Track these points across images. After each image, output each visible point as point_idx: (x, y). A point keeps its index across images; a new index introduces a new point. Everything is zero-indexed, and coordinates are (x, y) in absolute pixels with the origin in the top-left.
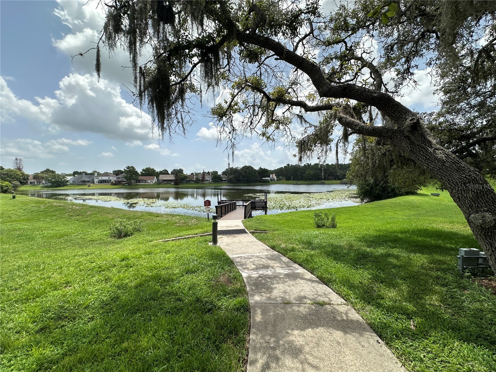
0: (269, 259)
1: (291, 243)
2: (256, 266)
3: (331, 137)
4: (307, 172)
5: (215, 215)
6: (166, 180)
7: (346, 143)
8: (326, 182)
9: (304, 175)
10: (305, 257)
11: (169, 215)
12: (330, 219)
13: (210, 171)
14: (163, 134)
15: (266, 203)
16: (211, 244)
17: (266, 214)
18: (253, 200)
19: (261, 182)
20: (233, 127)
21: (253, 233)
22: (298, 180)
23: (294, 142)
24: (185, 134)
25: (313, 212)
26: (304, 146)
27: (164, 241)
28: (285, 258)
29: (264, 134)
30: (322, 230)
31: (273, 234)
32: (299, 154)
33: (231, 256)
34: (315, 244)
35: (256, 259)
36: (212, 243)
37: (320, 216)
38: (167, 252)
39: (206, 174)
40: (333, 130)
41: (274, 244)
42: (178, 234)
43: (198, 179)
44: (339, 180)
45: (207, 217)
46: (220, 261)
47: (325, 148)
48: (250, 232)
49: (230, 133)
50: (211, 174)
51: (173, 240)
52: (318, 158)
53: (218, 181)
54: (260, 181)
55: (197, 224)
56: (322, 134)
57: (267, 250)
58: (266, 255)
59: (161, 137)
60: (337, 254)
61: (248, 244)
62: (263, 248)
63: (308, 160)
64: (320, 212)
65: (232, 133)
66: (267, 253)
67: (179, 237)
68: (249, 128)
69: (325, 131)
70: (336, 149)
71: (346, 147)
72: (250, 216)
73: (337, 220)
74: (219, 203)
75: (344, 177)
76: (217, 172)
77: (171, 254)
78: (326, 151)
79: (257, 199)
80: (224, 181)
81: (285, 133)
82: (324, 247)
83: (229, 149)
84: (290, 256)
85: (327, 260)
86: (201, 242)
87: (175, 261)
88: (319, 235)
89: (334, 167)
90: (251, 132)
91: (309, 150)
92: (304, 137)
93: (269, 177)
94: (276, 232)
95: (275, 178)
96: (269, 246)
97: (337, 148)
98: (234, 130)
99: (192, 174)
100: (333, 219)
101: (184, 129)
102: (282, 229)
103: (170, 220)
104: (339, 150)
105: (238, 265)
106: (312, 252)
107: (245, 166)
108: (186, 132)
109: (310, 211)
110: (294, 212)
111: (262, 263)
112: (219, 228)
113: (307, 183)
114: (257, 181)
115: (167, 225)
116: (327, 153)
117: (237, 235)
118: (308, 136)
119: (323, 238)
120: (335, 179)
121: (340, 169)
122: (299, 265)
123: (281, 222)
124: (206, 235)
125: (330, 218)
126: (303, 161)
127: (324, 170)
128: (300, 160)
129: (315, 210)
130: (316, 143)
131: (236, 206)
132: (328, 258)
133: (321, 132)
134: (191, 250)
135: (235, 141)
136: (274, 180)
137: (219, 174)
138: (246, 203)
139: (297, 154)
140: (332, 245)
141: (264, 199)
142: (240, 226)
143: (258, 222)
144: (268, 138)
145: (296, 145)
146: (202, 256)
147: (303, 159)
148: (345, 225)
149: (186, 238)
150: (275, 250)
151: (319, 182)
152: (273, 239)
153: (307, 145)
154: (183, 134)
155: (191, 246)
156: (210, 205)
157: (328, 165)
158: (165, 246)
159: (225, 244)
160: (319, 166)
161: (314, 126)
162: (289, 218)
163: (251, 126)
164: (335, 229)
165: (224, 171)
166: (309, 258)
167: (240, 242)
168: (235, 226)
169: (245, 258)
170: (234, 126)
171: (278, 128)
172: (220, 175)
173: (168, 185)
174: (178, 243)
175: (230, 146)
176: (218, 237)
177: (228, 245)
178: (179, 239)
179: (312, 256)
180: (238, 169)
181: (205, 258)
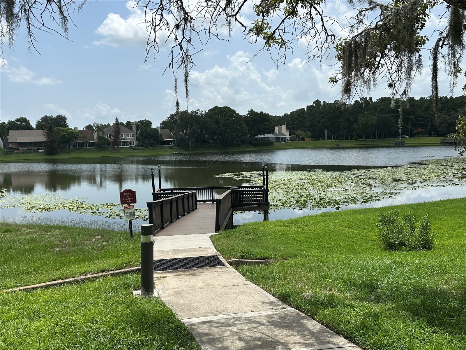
0: (275, 324)
1: (326, 288)
2: (246, 342)
3: (421, 33)
4: (362, 119)
5: (147, 224)
6: (26, 144)
7: (458, 48)
8: (408, 140)
9: (355, 126)
10: (360, 319)
11: (36, 226)
12: (418, 230)
13: (132, 121)
14: (11, 30)
15: (266, 193)
16: (137, 293)
17: (266, 218)
18: (235, 188)
19: (255, 145)
20: (185, 13)
21: (236, 265)
22: (340, 137)
23: (332, 46)
24: (66, 29)
25: (378, 213)
26: (357, 57)
27: (25, 290)
28: (314, 322)
29: (259, 30)
30: (399, 256)
31: (283, 265)
32: (344, 75)
33: (186, 320)
34: (383, 288)
35: (246, 327)
36: (140, 292)
37: (393, 221)
38: (34, 316)
39: (122, 128)
40: (425, 15)
41: (286, 289)
42: (58, 272)
43: (104, 139)
44: (438, 135)
45: (128, 230)
46: (160, 334)
47: (406, 61)
48: (231, 263)
49: (177, 26)
50: (134, 128)
51: (46, 287)
52: (390, 85)
53: (151, 145)
54: (251, 144)
55: (104, 246)
56: (400, 27)
57: (271, 303)
58: (271, 317)
59: (6, 39)
60: (436, 310)
61: (227, 290)
62: (261, 299)
63: (365, 89)
64: (394, 214)
65: (181, 27)
66: (270, 313)
67: (60, 278)
68: (223, 15)
69: (408, 19)
70: (432, 62)
71: (458, 56)
72: (230, 225)
73: (433, 231)
74: (156, 196)
75: (451, 128)
76: (148, 123)
77: (43, 321)
78: (410, 69)
79: (245, 185)
80: (167, 143)
81: (309, 24)
82: (404, 296)
83: (175, 66)
84: (326, 318)
85: (412, 325)
86: (113, 290)
87: (53, 335)
88: (394, 266)
89: (426, 105)
90: (229, 23)
91: (369, 65)
92: (355, 34)
93: (272, 131)
94: (291, 262)
95: (287, 134)
96: (274, 295)
97: (435, 59)
98: (187, 18)
99: (89, 127)
100: (425, 229)
101: (64, 18)
102: (304, 253)
103: (38, 238)
104: (441, 64)
105: (203, 343)
106: (377, 308)
107: (216, 108)
108: (69, 24)
109: (371, 210)
110: (331, 214)
111: (259, 335)
112: (157, 256)
113: (361, 144)
114: (243, 143)
115: (30, 251)
116: (413, 73)
117: (199, 270)
118: (367, 32)
119: (402, 274)
120: (430, 135)
121: (440, 111)
122: (346, 338)
123: (302, 237)
124: (126, 273)
125: (418, 225)
126: (353, 93)
127: (404, 112)
128: (347, 90)
129: (382, 209)
130: (386, 48)
131: (197, 201)
132: (414, 320)
133: (397, 22)
134: (90, 310)
135: (190, 48)
136: (284, 139)
137: (153, 126)
138: (219, 194)
139: (340, 77)
140: (423, 289)
141: (261, 183)
142: (205, 249)
143: (247, 237)
144: (270, 38)
145: (336, 53)
146: (117, 324)
147: (353, 89)
148: (452, 241)
149: (77, 282)
150: (290, 305)
151: (391, 141)
152: (284, 278)
153: (364, 53)
154: (61, 31)
155: (91, 300)
156: (134, 201)
157: (412, 100)
158: (29, 302)
159: (171, 292)
160: (393, 104)
161: (381, 6)
162: (320, 228)
163: (229, 10)
164: (430, 253)
165: (165, 119)
166: (370, 321)
167: (207, 286)
168: (196, 250)
169: (220, 324)
170: (187, 10)
171: (292, 13)
172: (156, 130)
173: (31, 156)
174: (58, 294)
175: (178, 59)
176: (155, 275)
177: (178, 293)
178: (60, 284)
179: (376, 316)
180: (199, 114)
181: (124, 329)
